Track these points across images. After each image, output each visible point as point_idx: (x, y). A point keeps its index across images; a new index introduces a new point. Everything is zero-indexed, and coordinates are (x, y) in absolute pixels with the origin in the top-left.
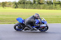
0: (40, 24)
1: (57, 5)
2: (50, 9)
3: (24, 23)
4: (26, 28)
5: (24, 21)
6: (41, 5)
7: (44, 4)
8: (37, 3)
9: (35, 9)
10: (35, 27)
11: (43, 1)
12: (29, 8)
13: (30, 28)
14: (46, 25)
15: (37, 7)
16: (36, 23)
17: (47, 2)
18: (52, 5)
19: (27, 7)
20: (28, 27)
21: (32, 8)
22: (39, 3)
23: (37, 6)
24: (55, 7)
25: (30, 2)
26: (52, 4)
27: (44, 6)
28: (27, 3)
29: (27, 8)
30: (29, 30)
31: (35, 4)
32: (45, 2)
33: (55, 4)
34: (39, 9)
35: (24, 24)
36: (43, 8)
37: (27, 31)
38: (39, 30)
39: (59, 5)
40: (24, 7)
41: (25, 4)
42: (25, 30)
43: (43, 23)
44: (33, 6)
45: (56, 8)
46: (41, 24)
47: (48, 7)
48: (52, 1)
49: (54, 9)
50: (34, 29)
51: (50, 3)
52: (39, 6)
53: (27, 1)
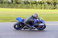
0: (38, 23)
1: (34, 4)
2: (27, 9)
3: (24, 22)
4: (25, 27)
5: (23, 20)
6: (18, 5)
7: (21, 3)
8: (15, 3)
9: (13, 8)
10: (34, 26)
11: (21, 1)
12: (7, 7)
13: (29, 27)
14: (43, 24)
15: (14, 7)
16: (35, 22)
17: (24, 2)
18: (29, 5)
19: (5, 6)
20: (27, 26)
21: (10, 8)
22: (17, 2)
23: (14, 5)
24: (32, 6)
25: (8, 2)
26: (29, 3)
27: (21, 5)
28: (5, 3)
29: (5, 8)
30: (28, 29)
31: (12, 3)
32: (22, 1)
33: (32, 3)
34: (16, 8)
35: (24, 24)
36: (21, 8)
37: (26, 29)
38: (37, 29)
39: (35, 5)
40: (2, 6)
41: (3, 4)
42: (24, 29)
43: (42, 23)
44: (11, 6)
45: (32, 8)
46: (40, 23)
47: (25, 6)
48: (29, 1)
49: (31, 9)
50: (33, 28)
51: (27, 3)
52: (17, 6)
53: (5, 1)
